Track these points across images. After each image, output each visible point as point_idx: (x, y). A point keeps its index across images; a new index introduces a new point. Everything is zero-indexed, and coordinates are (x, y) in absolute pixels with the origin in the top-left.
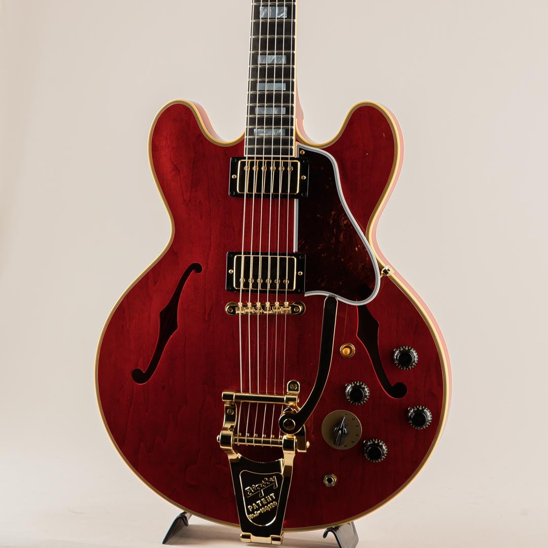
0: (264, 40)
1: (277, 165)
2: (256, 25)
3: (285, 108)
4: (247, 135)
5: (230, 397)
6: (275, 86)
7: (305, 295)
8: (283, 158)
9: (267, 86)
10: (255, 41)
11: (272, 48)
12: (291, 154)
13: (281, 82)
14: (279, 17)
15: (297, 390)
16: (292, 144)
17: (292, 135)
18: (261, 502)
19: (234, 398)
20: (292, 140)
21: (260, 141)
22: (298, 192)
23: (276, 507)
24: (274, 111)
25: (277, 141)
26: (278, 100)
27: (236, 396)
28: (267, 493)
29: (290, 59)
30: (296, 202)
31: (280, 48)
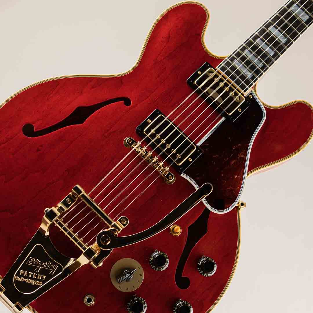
0: (282, 21)
1: (231, 89)
2: (285, 10)
5: (80, 192)
6: (268, 49)
7: (182, 175)
8: (237, 89)
9: (263, 45)
10: (277, 18)
11: (283, 29)
13: (273, 50)
14: (301, 18)
15: (124, 225)
16: (250, 86)
17: (254, 82)
18: (32, 275)
19: (81, 195)
20: (252, 84)
21: (233, 68)
22: (230, 114)
23: (39, 286)
24: (255, 61)
25: (243, 77)
27: (83, 194)
28: (43, 272)
29: (288, 43)
30: (223, 119)
31: (288, 33)
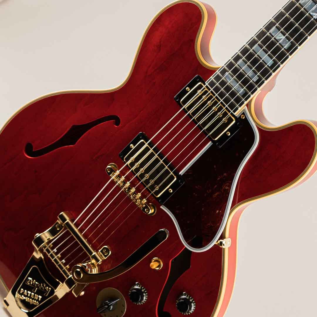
0: (287, 20)
1: (220, 109)
2: (292, 4)
3: (258, 78)
4: (219, 71)
5: (64, 219)
6: (265, 57)
7: (161, 207)
8: (226, 108)
9: (260, 52)
10: (281, 15)
11: (287, 29)
12: (234, 112)
13: (272, 58)
14: (311, 14)
15: (105, 256)
16: (240, 105)
17: (246, 100)
18: (31, 294)
19: (66, 222)
20: (243, 103)
21: (223, 83)
22: (216, 139)
23: (36, 306)
24: (250, 73)
25: (233, 94)
26: (259, 68)
27: (68, 222)
28: (38, 293)
29: (292, 49)
30: (210, 144)
31: (292, 35)
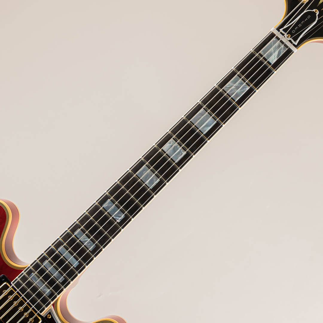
1: (26, 309)
2: (96, 208)
3: (64, 279)
4: (25, 271)
6: (71, 259)
8: (33, 309)
11: (92, 232)
12: (41, 312)
13: (77, 260)
14: (115, 218)
16: (47, 306)
21: (29, 284)
25: (39, 295)
26: (65, 269)
29: (96, 251)
31: (96, 237)
